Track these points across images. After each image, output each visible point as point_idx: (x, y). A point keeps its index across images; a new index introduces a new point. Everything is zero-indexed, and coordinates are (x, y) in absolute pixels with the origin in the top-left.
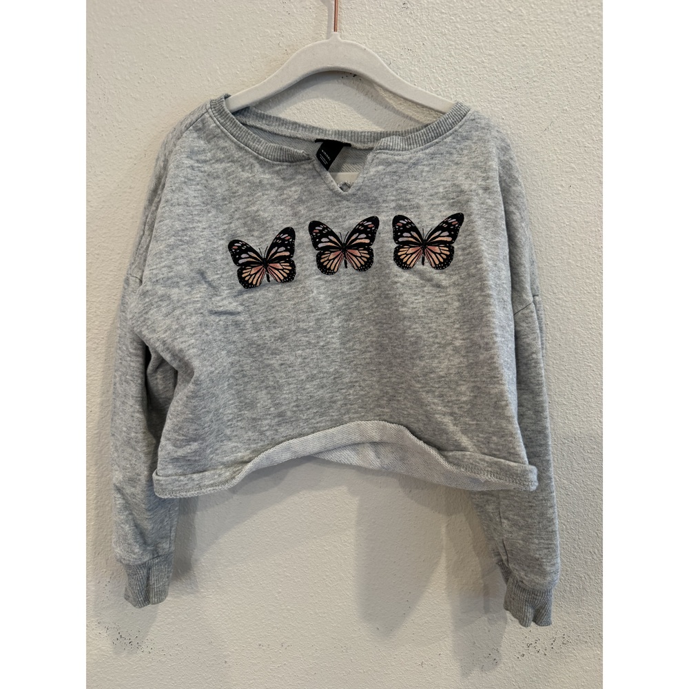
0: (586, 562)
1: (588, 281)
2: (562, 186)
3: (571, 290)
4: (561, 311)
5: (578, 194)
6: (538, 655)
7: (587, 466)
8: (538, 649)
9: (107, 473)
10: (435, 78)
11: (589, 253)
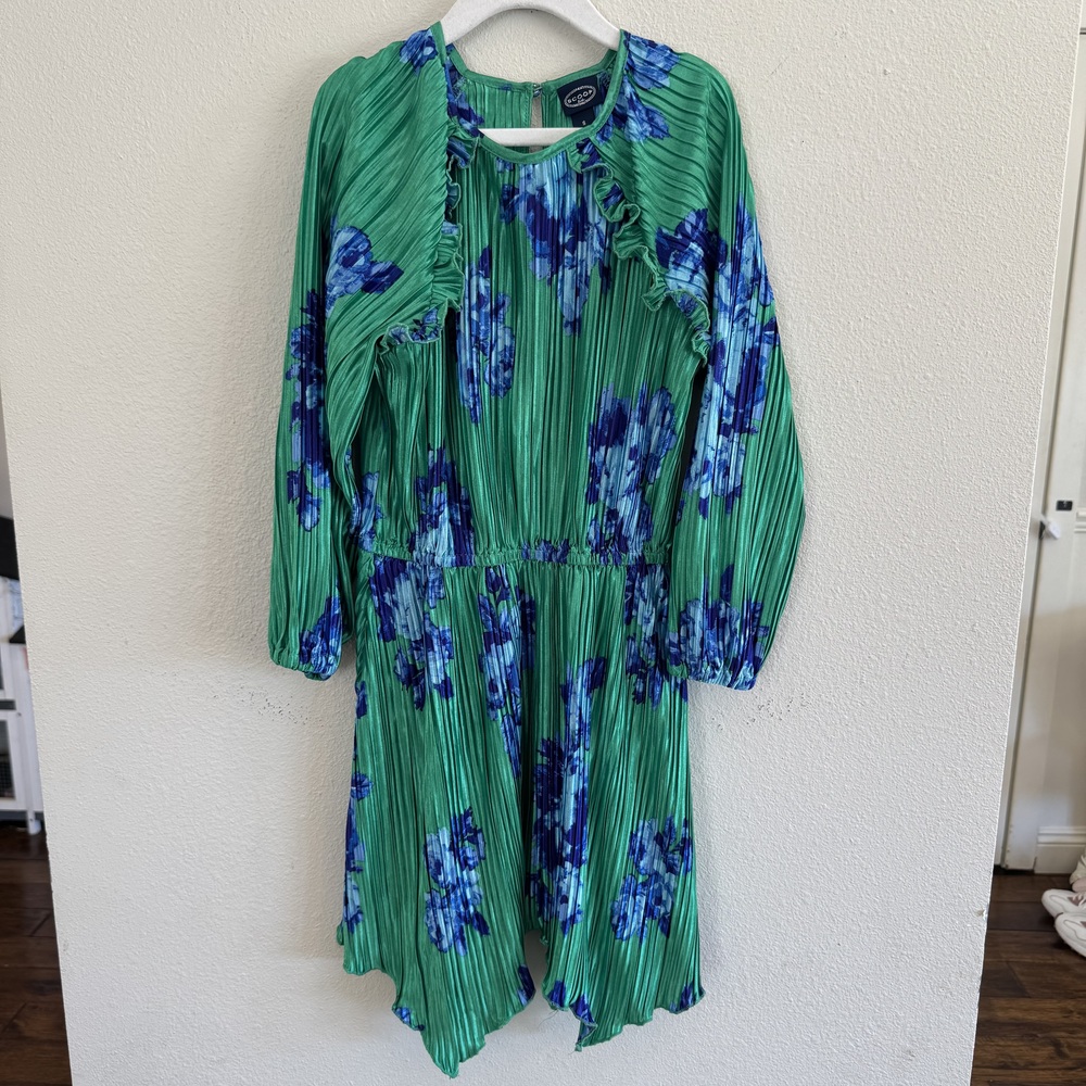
0: (827, 603)
1: (824, 257)
2: (792, 141)
3: (805, 269)
4: (792, 294)
5: (811, 151)
6: (772, 719)
7: (826, 484)
8: (771, 712)
9: (253, 499)
10: (641, 12)
11: (826, 222)
